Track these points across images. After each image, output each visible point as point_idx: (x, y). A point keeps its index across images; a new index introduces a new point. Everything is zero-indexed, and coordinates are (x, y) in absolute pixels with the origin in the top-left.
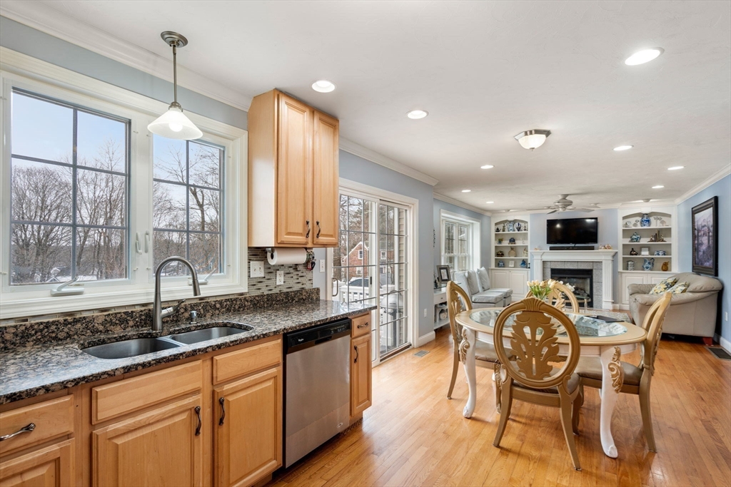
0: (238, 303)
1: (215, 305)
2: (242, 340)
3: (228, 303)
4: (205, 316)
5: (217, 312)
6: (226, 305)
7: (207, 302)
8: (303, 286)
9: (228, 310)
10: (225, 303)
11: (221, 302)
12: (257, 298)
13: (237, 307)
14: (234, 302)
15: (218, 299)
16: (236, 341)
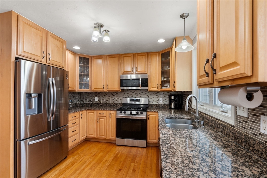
1: (217, 125)
11: (219, 124)
14: (224, 128)
15: (220, 122)
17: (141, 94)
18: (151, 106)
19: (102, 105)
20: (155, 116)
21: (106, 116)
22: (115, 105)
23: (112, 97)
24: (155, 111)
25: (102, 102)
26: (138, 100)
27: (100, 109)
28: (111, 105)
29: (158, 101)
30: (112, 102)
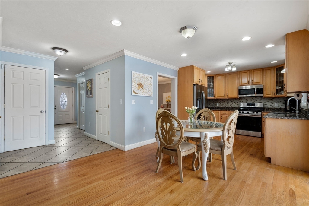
17: (257, 100)
21: (227, 115)
23: (230, 102)
25: (222, 106)
26: (254, 105)
27: (223, 110)
30: (230, 107)
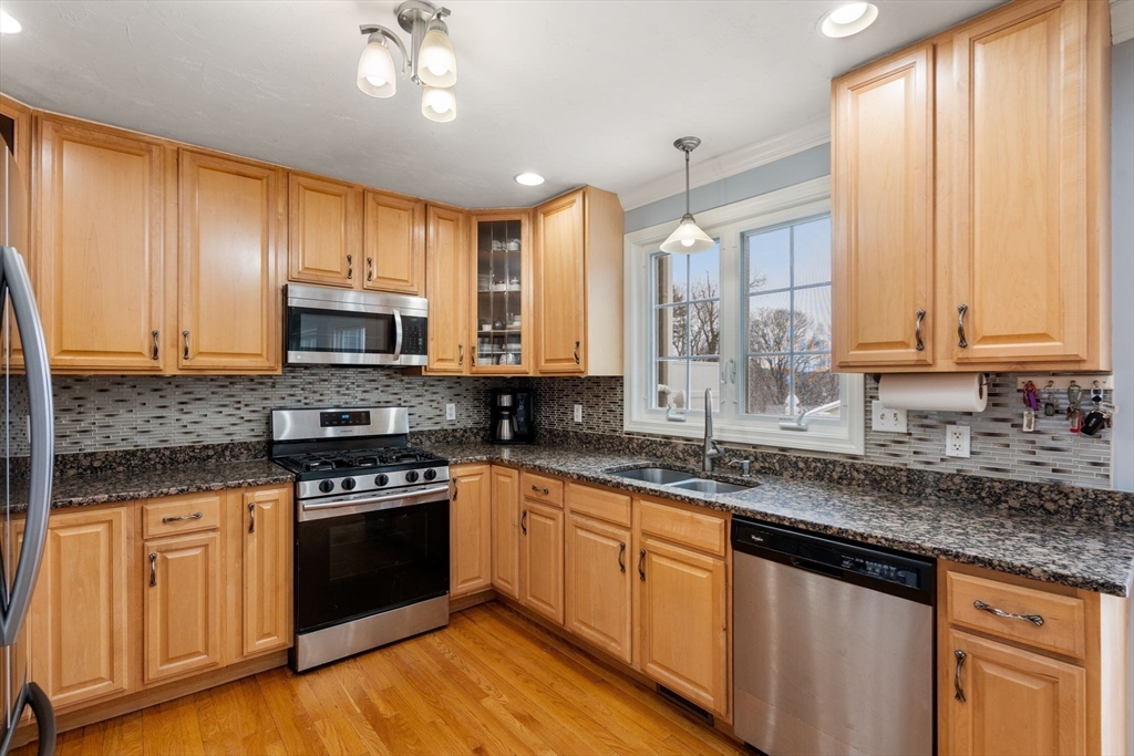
0: (838, 469)
1: (796, 463)
2: (661, 492)
3: (819, 465)
4: (781, 474)
5: (800, 474)
6: (815, 468)
7: (785, 456)
8: (1057, 477)
9: (819, 477)
10: (814, 465)
11: (806, 461)
12: (881, 471)
13: (835, 476)
14: (831, 466)
15: (803, 456)
16: (656, 491)
17: (369, 386)
18: (413, 440)
19: (96, 464)
20: (477, 478)
21: (214, 530)
22: (209, 457)
23: (186, 408)
24: (478, 457)
26: (362, 418)
27: (173, 490)
28: (181, 457)
29: (437, 420)
